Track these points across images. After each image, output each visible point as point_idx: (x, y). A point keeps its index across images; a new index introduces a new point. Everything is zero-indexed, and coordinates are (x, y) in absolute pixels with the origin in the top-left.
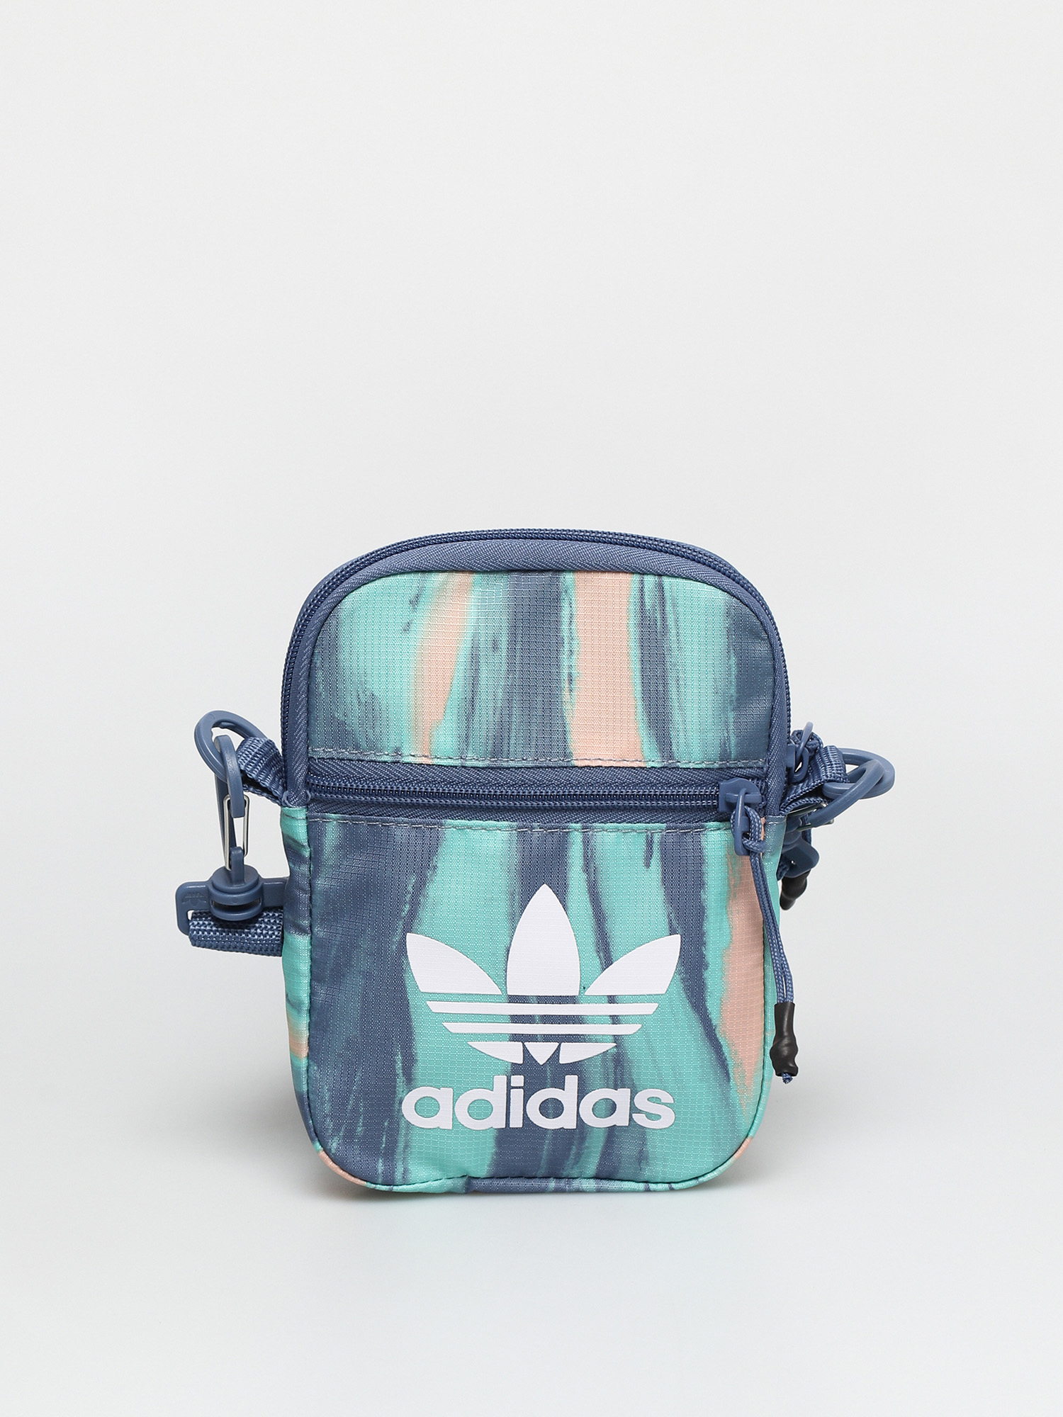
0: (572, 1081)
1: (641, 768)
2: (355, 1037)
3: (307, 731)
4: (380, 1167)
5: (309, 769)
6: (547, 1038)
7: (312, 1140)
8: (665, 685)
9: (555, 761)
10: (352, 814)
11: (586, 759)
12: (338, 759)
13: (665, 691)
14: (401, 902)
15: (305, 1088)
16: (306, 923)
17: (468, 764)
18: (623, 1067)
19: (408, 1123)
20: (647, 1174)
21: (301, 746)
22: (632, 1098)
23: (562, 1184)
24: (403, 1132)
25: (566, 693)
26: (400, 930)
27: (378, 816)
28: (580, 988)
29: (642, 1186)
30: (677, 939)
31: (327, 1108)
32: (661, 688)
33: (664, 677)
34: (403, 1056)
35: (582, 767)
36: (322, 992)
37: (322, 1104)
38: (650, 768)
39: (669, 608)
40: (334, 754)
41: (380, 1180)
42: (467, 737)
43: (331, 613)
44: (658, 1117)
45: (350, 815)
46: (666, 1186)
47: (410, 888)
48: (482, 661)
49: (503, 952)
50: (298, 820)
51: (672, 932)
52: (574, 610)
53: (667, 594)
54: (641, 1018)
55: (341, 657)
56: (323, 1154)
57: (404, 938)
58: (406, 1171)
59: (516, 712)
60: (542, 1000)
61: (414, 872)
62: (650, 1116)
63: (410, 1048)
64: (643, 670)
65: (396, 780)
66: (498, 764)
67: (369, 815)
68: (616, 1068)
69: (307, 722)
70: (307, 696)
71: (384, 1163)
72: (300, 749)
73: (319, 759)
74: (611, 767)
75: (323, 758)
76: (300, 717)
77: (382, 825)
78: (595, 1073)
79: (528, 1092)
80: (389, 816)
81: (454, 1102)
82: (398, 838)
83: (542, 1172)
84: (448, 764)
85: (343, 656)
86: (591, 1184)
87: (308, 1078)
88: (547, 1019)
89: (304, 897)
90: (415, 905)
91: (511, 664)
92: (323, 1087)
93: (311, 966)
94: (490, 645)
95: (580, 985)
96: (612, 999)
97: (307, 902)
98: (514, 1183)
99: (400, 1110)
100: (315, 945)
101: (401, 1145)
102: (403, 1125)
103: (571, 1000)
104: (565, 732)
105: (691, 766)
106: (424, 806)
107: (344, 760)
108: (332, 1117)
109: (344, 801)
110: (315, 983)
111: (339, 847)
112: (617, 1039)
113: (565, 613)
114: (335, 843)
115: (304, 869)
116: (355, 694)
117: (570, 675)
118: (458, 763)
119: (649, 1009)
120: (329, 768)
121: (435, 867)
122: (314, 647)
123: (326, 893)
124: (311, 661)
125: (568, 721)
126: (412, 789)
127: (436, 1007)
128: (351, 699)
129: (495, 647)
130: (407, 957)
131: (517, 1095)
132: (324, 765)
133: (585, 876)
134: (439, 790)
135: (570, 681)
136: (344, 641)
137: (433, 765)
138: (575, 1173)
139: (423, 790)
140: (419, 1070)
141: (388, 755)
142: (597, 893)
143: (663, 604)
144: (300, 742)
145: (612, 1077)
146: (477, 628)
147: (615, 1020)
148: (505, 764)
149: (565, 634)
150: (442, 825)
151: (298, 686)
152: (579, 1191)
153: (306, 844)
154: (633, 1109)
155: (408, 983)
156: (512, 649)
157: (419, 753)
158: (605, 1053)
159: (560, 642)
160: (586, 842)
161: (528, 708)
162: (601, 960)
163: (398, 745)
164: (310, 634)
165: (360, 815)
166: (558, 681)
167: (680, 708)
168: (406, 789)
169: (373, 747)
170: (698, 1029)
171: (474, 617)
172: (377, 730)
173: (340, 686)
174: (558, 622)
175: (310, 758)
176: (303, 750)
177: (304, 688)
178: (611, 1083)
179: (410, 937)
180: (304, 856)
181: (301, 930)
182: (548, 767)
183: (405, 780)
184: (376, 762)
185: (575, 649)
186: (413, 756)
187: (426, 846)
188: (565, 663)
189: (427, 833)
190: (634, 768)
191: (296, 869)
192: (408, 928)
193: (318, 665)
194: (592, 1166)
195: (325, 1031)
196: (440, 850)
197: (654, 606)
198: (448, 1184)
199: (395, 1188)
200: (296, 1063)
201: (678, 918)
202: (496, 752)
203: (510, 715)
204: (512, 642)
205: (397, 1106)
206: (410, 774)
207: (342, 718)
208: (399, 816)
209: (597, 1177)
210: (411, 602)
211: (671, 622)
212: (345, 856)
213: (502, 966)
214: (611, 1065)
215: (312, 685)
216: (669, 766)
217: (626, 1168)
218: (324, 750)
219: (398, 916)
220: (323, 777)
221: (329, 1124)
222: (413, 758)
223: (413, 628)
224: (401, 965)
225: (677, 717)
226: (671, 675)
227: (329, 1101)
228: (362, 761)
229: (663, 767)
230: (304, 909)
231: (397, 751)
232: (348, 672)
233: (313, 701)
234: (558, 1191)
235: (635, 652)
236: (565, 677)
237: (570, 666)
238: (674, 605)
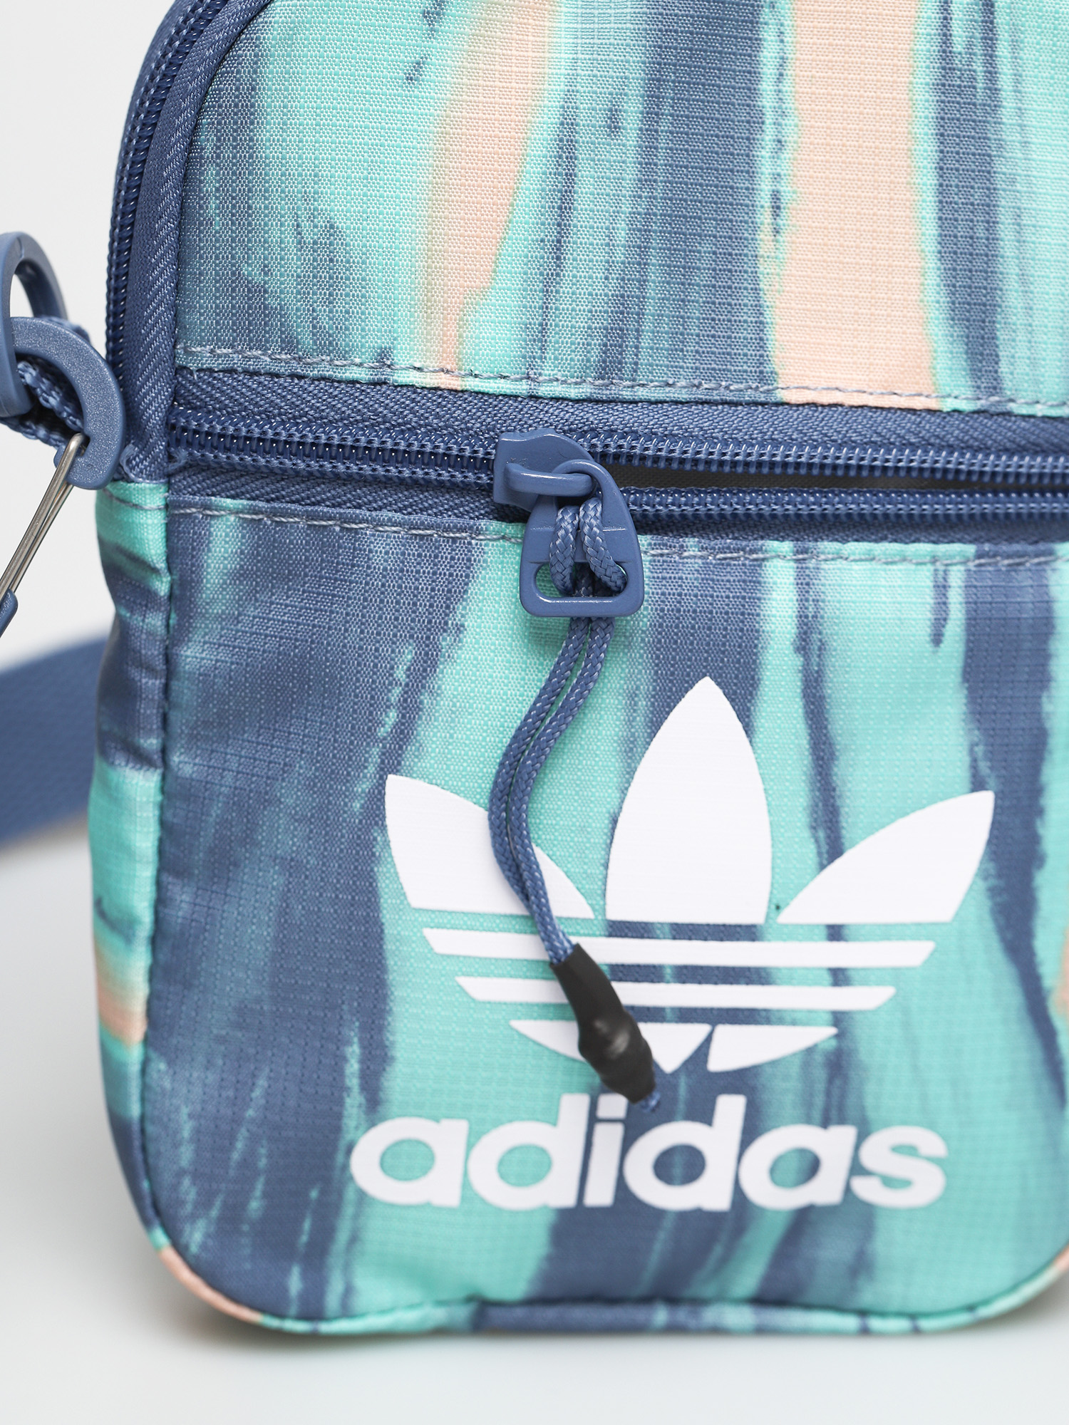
0: (731, 1108)
1: (929, 411)
2: (258, 1000)
3: (175, 307)
4: (295, 1283)
5: (175, 396)
6: (687, 1015)
7: (147, 1223)
8: (991, 224)
9: (735, 389)
10: (273, 500)
11: (807, 388)
12: (246, 372)
13: (992, 239)
14: (375, 704)
15: (135, 1110)
16: (151, 743)
17: (544, 390)
18: (846, 1079)
19: (362, 1196)
20: (867, 1297)
21: (156, 338)
22: (857, 1147)
23: (682, 1315)
24: (348, 1210)
25: (764, 235)
26: (371, 769)
27: (334, 506)
28: (769, 907)
29: (851, 1322)
30: (986, 800)
31: (186, 1155)
32: (980, 232)
33: (989, 208)
34: (363, 1047)
35: (798, 405)
36: (183, 898)
37: (176, 1145)
38: (948, 413)
39: (1003, 50)
40: (237, 361)
41: (293, 1310)
42: (543, 328)
43: (242, 32)
44: (905, 1183)
45: (268, 501)
46: (903, 1324)
47: (400, 674)
48: (582, 154)
49: (604, 823)
50: (146, 510)
51: (977, 784)
52: (789, 48)
53: (1001, 19)
54: (895, 975)
55: (263, 135)
56: (170, 1255)
57: (381, 786)
58: (349, 1291)
59: (654, 275)
60: (683, 932)
61: (411, 637)
62: (889, 1182)
63: (381, 1029)
64: (942, 189)
65: (379, 424)
66: (613, 392)
67: (313, 504)
68: (830, 1081)
69: (177, 285)
70: (179, 227)
71: (304, 1276)
72: (157, 349)
73: (199, 370)
74: (862, 407)
75: (211, 370)
76: (161, 273)
77: (343, 529)
78: (785, 1092)
79: (633, 1130)
80: (359, 506)
81: (470, 1147)
82: (378, 560)
83: (642, 1288)
84: (497, 391)
85: (267, 133)
86: (741, 1316)
87: (145, 1088)
88: (689, 974)
89: (151, 684)
90: (410, 711)
91: (647, 166)
92: (177, 1110)
93: (161, 841)
94: (600, 120)
95: (770, 901)
96: (835, 933)
97: (157, 695)
98: (579, 1313)
99: (346, 1167)
100: (172, 792)
101: (342, 1236)
102: (350, 1195)
103: (747, 933)
104: (761, 325)
105: (1039, 410)
106: (441, 487)
107: (257, 373)
108: (196, 1176)
109: (258, 469)
110: (167, 878)
111: (240, 575)
112: (839, 1019)
113: (768, 56)
114: (232, 565)
115: (155, 621)
116: (290, 222)
117: (776, 196)
118: (522, 388)
119: (914, 954)
120: (222, 392)
121: (460, 628)
122: (199, 113)
123: (205, 678)
124: (191, 144)
125: (768, 299)
126: (415, 448)
127: (443, 941)
128: (280, 234)
129: (613, 125)
130: (384, 828)
131: (607, 1138)
132: (213, 386)
133: (798, 661)
134: (476, 452)
135: (776, 209)
136: (270, 99)
137: (462, 391)
138: (709, 1290)
139: (441, 451)
140: (397, 1081)
141: (361, 365)
142: (822, 698)
143: (989, 39)
144: (158, 333)
145: (819, 1101)
146: (572, 80)
147: (839, 977)
148: (627, 394)
149: (767, 100)
150: (479, 532)
151: (158, 202)
152: (718, 1331)
153: (161, 565)
154: (857, 1168)
155: (384, 885)
156: (649, 134)
157: (432, 364)
158: (810, 1051)
159: (755, 122)
160: (804, 584)
161: (679, 271)
162: (819, 847)
163: (384, 342)
164: (190, 78)
165: (293, 502)
166: (751, 208)
167: (1023, 278)
168: (403, 446)
169: (328, 345)
170: (1013, 997)
171: (566, 56)
172: (339, 307)
173: (258, 203)
174: (753, 75)
175: (181, 370)
176: (164, 351)
177: (174, 208)
178: (817, 1114)
179: (394, 782)
180: (156, 594)
181: (140, 758)
182: (724, 403)
183: (399, 425)
184: (333, 381)
185: (791, 137)
186: (419, 369)
187: (442, 579)
188: (765, 167)
189: (446, 551)
190: (913, 411)
191: (136, 620)
192: (392, 763)
193: (208, 152)
194: (749, 1276)
195: (187, 985)
196: (472, 588)
197: (970, 45)
198: (438, 1315)
199: (325, 1327)
200: (117, 1053)
201: (991, 755)
202: (608, 367)
203: (643, 283)
204: (651, 116)
205: (340, 1158)
206: (412, 411)
207: (258, 278)
208: (380, 508)
209: (760, 1300)
210: (426, 14)
211: (1005, 81)
212: (252, 595)
213: (599, 855)
214: (820, 1074)
215: (192, 201)
216: (993, 409)
217: (824, 1282)
218: (212, 351)
219: (370, 734)
220: (209, 412)
221: (189, 1191)
222: (417, 373)
223: (429, 73)
224: (369, 845)
225: (1012, 298)
226: (1005, 203)
227: (191, 1140)
228: (301, 377)
229: (978, 412)
230: (148, 711)
231: (383, 358)
232: (275, 173)
233: (192, 236)
234: (674, 1330)
235: (926, 149)
236: (764, 199)
237: (777, 177)
238: (1015, 45)
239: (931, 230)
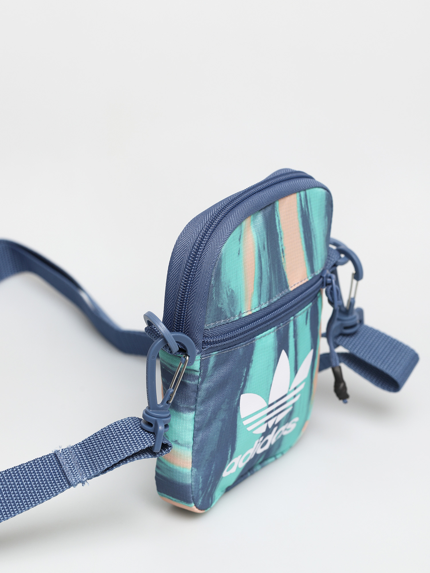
0: (275, 430)
1: (307, 282)
3: (205, 318)
9: (285, 292)
11: (292, 287)
12: (218, 326)
13: (312, 243)
14: (240, 382)
15: (190, 481)
16: (194, 406)
19: (222, 477)
25: (282, 258)
26: (239, 395)
30: (312, 351)
31: (201, 486)
32: (310, 242)
33: (311, 237)
34: (231, 450)
35: (292, 291)
37: (199, 485)
38: (309, 281)
39: (309, 204)
42: (260, 295)
47: (244, 374)
48: (262, 256)
49: (270, 386)
51: (312, 349)
52: (279, 218)
53: (308, 198)
60: (277, 401)
61: (246, 366)
62: (288, 430)
63: (234, 445)
64: (305, 237)
69: (206, 313)
70: (207, 301)
73: (210, 329)
75: (212, 328)
78: (283, 422)
82: (240, 354)
85: (222, 276)
87: (192, 476)
88: (277, 408)
90: (245, 381)
91: (269, 253)
92: (199, 477)
93: (194, 425)
94: (262, 248)
96: (295, 389)
97: (195, 396)
100: (198, 415)
103: (285, 396)
104: (285, 277)
107: (220, 326)
108: (202, 489)
110: (196, 432)
111: (213, 367)
113: (277, 221)
114: (213, 365)
115: (197, 382)
117: (282, 250)
118: (259, 309)
121: (252, 361)
124: (210, 284)
125: (285, 271)
128: (224, 296)
129: (264, 248)
133: (294, 340)
135: (283, 251)
136: (222, 269)
137: (251, 314)
140: (235, 453)
141: (238, 316)
143: (307, 203)
146: (258, 241)
147: (295, 396)
149: (278, 231)
153: (199, 370)
156: (268, 246)
157: (247, 311)
159: (278, 235)
160: (294, 324)
161: (275, 272)
162: (295, 373)
163: (240, 310)
166: (280, 254)
167: (316, 249)
169: (233, 315)
171: (255, 236)
172: (234, 306)
173: (221, 291)
174: (276, 226)
175: (205, 330)
177: (205, 297)
180: (197, 376)
184: (233, 322)
185: (282, 236)
186: (245, 313)
188: (280, 244)
189: (250, 346)
190: (305, 283)
192: (241, 393)
193: (214, 284)
197: (305, 206)
201: (313, 342)
202: (270, 298)
204: (268, 243)
207: (221, 306)
208: (241, 343)
211: (310, 210)
212: (215, 370)
214: (288, 416)
215: (210, 295)
216: (314, 277)
218: (212, 324)
219: (239, 388)
221: (200, 493)
223: (241, 251)
224: (237, 410)
226: (312, 235)
227: (201, 482)
228: (228, 323)
229: (312, 278)
230: (194, 400)
231: (240, 313)
232: (223, 284)
233: (209, 303)
235: (302, 230)
236: (281, 251)
237: (282, 245)
238: (310, 202)
239: (304, 246)
